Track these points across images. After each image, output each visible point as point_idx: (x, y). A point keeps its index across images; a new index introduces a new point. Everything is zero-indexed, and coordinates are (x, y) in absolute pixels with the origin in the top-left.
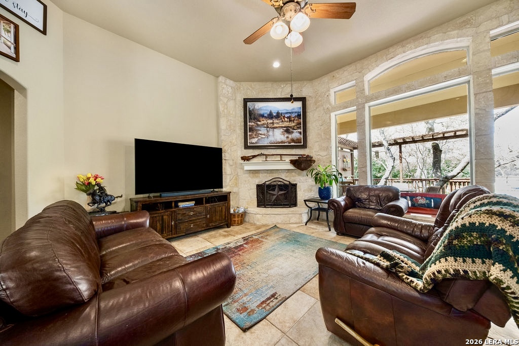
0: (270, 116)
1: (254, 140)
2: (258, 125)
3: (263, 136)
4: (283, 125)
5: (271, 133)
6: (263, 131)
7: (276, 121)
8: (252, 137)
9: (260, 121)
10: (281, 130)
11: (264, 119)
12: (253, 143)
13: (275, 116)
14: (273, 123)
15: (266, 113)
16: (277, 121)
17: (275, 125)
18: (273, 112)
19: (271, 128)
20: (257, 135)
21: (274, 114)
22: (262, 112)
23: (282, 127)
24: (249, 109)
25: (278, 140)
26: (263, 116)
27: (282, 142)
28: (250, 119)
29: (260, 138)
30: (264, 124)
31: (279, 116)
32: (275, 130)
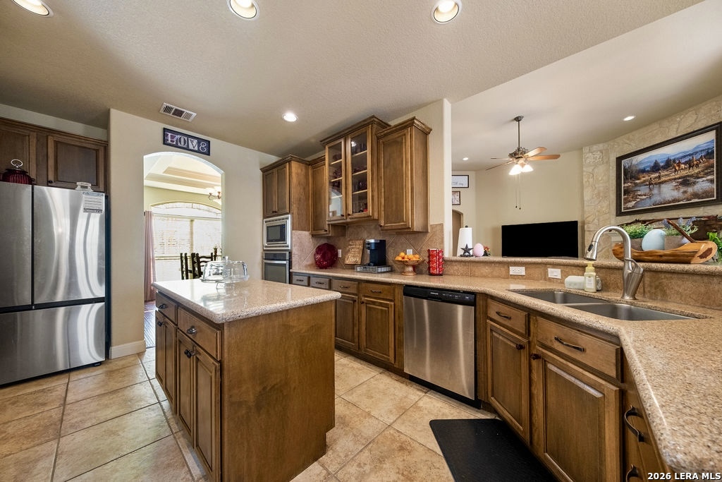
0: (656, 168)
1: (630, 205)
2: (636, 185)
3: (644, 197)
4: (677, 176)
5: (655, 191)
6: (644, 190)
7: (663, 173)
8: (627, 201)
9: (639, 179)
10: (674, 184)
11: (645, 174)
12: (630, 208)
13: (662, 167)
14: (659, 177)
15: (647, 167)
16: (666, 173)
17: (663, 179)
18: (659, 161)
19: (656, 184)
20: (635, 198)
21: (662, 164)
22: (642, 167)
23: (675, 179)
24: (624, 167)
25: (667, 199)
26: (643, 171)
27: (674, 201)
28: (626, 179)
29: (638, 200)
30: (645, 181)
31: (669, 164)
32: (663, 186)
